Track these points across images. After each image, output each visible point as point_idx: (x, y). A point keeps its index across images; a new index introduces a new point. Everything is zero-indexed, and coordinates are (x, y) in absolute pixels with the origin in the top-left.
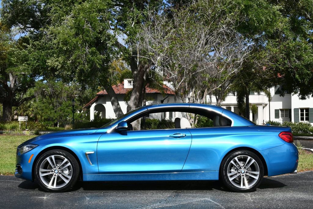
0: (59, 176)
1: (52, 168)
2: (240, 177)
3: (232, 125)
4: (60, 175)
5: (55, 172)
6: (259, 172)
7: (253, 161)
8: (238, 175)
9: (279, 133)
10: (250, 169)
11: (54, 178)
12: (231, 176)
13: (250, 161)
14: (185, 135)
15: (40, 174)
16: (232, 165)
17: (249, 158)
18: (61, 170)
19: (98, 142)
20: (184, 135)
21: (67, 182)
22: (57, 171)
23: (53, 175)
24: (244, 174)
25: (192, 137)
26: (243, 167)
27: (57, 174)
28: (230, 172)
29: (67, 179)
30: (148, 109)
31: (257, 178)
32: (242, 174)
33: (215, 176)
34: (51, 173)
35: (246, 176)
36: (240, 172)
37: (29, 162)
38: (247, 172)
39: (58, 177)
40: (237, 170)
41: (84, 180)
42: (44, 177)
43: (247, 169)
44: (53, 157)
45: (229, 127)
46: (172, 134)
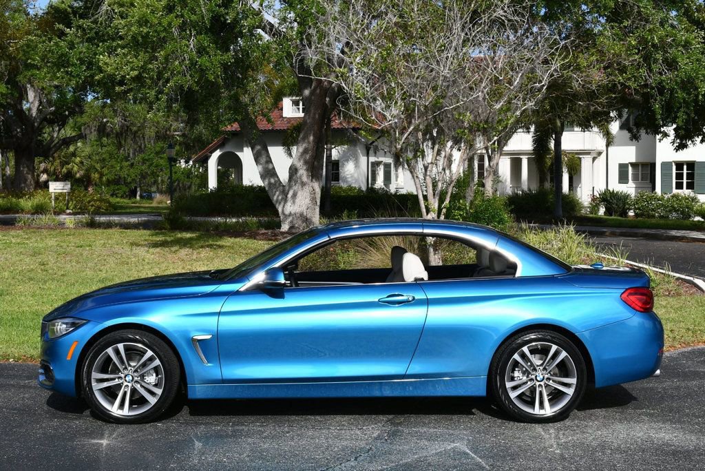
0: (134, 388)
1: (120, 371)
2: (533, 390)
3: (519, 274)
4: (138, 387)
5: (127, 380)
6: (575, 379)
7: (564, 354)
8: (530, 384)
9: (622, 291)
10: (557, 371)
11: (125, 393)
12: (514, 388)
13: (556, 354)
14: (414, 299)
15: (94, 384)
16: (516, 364)
17: (554, 348)
18: (140, 376)
19: (219, 314)
20: (411, 299)
21: (153, 401)
22: (131, 378)
23: (121, 387)
24: (542, 383)
25: (428, 302)
26: (541, 368)
27: (130, 385)
28: (512, 379)
29: (153, 394)
30: (332, 237)
31: (570, 392)
32: (538, 384)
33: (478, 388)
34: (117, 382)
35: (545, 387)
36: (534, 379)
37: (69, 358)
38: (548, 379)
39: (134, 391)
40: (526, 373)
41: (191, 395)
42: (101, 390)
43: (549, 372)
44: (121, 346)
45: (511, 277)
46: (382, 296)
